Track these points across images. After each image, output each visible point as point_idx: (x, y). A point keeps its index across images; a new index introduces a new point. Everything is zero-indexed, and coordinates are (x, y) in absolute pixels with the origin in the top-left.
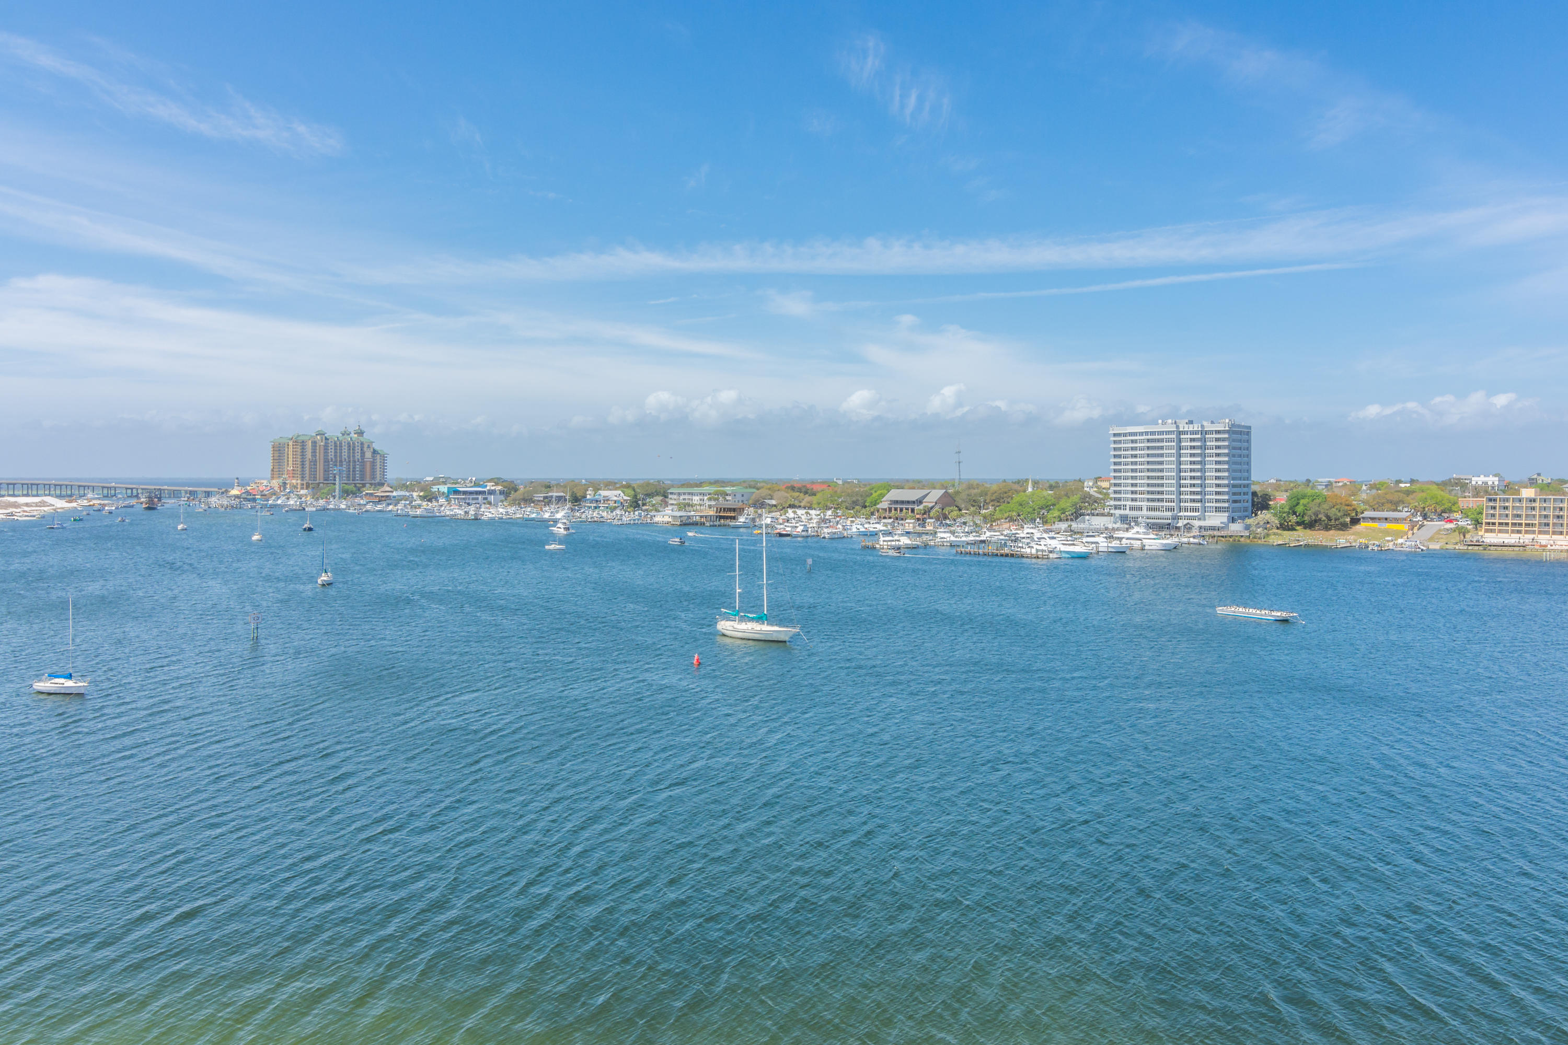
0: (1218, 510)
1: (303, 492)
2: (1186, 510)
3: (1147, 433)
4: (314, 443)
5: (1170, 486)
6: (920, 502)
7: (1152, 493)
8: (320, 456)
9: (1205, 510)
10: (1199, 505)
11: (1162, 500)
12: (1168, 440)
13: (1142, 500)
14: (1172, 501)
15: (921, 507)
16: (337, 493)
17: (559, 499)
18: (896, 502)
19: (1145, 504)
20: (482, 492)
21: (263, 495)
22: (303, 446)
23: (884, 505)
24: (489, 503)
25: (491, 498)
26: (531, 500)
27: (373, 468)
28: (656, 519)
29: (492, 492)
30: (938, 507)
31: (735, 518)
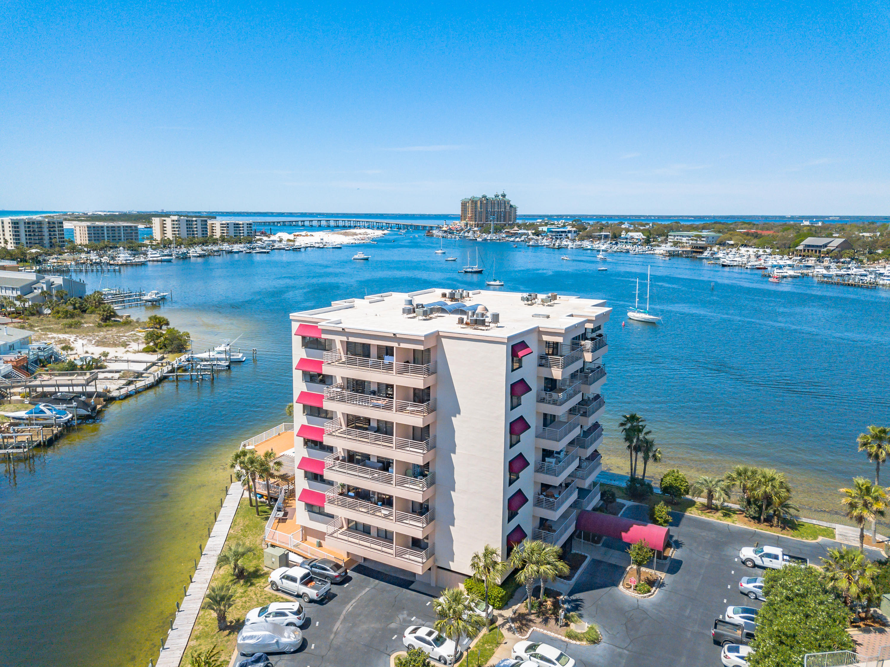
4: (481, 202)
6: (825, 246)
8: (484, 209)
15: (825, 249)
17: (606, 237)
18: (809, 246)
20: (565, 232)
21: (457, 231)
22: (476, 203)
23: (800, 247)
24: (568, 238)
25: (569, 235)
26: (591, 237)
27: (510, 215)
28: (656, 252)
29: (569, 232)
30: (838, 249)
31: (702, 253)
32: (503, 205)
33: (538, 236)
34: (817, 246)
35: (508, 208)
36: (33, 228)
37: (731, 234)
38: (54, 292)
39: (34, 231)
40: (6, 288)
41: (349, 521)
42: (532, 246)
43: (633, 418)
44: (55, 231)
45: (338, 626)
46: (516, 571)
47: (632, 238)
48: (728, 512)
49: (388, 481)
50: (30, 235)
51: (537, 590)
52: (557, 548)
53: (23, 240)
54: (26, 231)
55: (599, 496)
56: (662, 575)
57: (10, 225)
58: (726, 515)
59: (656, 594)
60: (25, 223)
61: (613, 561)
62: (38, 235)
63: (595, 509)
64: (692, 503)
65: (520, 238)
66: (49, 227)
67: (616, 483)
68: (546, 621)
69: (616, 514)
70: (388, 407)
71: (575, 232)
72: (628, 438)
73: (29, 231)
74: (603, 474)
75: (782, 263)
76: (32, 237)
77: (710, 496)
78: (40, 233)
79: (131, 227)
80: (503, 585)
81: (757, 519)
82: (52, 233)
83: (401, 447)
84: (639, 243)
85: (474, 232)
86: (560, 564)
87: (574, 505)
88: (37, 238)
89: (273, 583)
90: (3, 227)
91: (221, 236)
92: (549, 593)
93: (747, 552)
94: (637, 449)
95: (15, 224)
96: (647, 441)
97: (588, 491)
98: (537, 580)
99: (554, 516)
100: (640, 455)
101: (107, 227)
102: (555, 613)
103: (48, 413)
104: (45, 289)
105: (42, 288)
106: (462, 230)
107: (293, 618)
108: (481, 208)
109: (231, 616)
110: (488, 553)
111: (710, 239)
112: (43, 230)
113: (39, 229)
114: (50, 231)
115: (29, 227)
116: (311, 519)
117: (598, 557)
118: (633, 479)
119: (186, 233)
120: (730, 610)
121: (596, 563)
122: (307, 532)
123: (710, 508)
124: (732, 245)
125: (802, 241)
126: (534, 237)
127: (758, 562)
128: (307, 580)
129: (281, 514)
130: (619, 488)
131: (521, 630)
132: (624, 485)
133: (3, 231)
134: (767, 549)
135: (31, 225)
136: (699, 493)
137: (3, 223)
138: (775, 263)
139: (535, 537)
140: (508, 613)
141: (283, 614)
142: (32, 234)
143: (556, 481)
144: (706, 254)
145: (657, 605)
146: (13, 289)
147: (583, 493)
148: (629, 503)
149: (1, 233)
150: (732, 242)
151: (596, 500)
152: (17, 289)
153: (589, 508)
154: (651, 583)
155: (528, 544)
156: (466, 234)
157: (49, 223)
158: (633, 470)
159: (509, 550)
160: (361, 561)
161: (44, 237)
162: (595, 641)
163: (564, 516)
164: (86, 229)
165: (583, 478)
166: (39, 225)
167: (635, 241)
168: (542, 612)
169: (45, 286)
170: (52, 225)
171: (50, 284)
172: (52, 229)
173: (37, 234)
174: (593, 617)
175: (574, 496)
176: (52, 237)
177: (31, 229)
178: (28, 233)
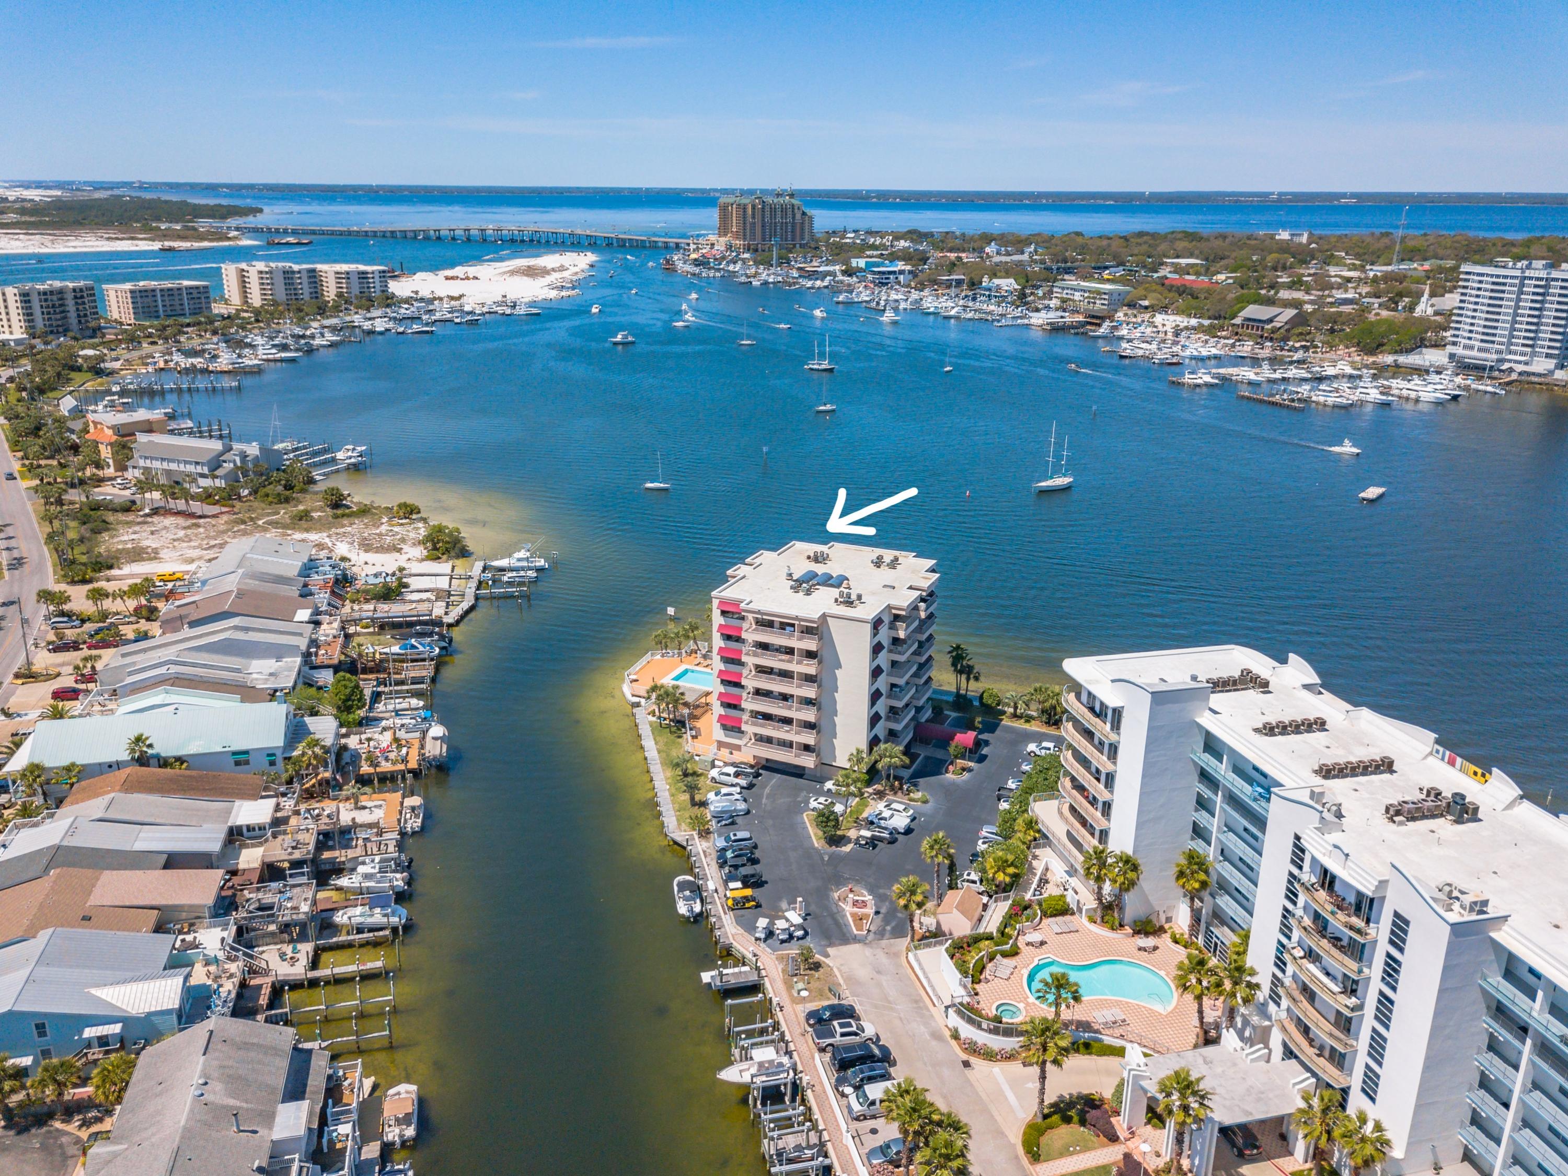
0: (1548, 356)
1: (746, 256)
2: (1515, 353)
3: (1492, 276)
4: (754, 207)
5: (1503, 330)
6: (1271, 320)
7: (1487, 334)
8: (758, 219)
9: (1534, 354)
10: (1529, 350)
11: (1493, 342)
12: (1512, 285)
13: (1476, 340)
14: (1502, 344)
15: (1269, 327)
16: (774, 262)
17: (959, 283)
18: (1249, 320)
19: (1477, 344)
20: (894, 272)
21: (716, 259)
22: (745, 209)
23: (1237, 321)
24: (899, 283)
25: (901, 278)
26: (935, 282)
27: (802, 229)
28: (1033, 321)
29: (902, 272)
30: (1286, 327)
31: (1099, 325)
32: (789, 212)
33: (850, 275)
34: (1260, 321)
35: (798, 216)
36: (51, 301)
37: (1146, 289)
38: (250, 465)
39: (53, 306)
40: (186, 462)
41: (756, 735)
42: (842, 303)
43: (958, 647)
44: (84, 303)
45: (764, 801)
46: (876, 762)
47: (998, 288)
48: (1029, 719)
49: (790, 708)
50: (49, 313)
51: (888, 777)
52: (901, 748)
53: (40, 323)
54: (42, 307)
55: (930, 711)
56: (971, 764)
57: (18, 298)
58: (1027, 721)
59: (966, 775)
60: (39, 293)
61: (939, 756)
62: (61, 312)
63: (927, 721)
64: (1004, 713)
65: (822, 280)
66: (76, 297)
67: (945, 698)
68: (896, 793)
69: (943, 724)
70: (790, 661)
71: (910, 272)
72: (954, 664)
73: (48, 307)
74: (935, 692)
75: (1205, 352)
76: (51, 316)
77: (1016, 708)
78: (63, 309)
79: (197, 288)
80: (868, 772)
81: (1048, 723)
82: (81, 307)
83: (799, 686)
84: (1009, 299)
85: (744, 260)
86: (904, 758)
87: (912, 719)
88: (58, 316)
89: (713, 778)
90: (5, 301)
91: (340, 295)
92: (896, 778)
93: (1032, 747)
94: (961, 672)
95: (25, 297)
96: (969, 666)
97: (922, 707)
98: (889, 767)
99: (898, 727)
100: (964, 677)
101: (162, 290)
102: (901, 788)
103: (421, 648)
104: (239, 464)
105: (234, 462)
106: (723, 258)
107: (738, 797)
108: (753, 218)
109: (697, 798)
110: (859, 752)
111: (1115, 297)
112: (66, 302)
113: (62, 302)
114: (77, 303)
115: (46, 300)
116: (726, 736)
117: (929, 754)
118: (958, 695)
119: (284, 292)
120: (1010, 782)
121: (927, 758)
122: (721, 744)
123: (1015, 716)
124: (1146, 308)
125: (1243, 308)
126: (846, 278)
127: (1038, 753)
128: (737, 775)
129: (694, 733)
130: (947, 702)
131: (881, 798)
132: (951, 699)
133: (6, 307)
134: (1045, 744)
135: (49, 297)
136: (1008, 705)
137: (4, 294)
138: (1195, 353)
139: (886, 742)
140: (870, 790)
141: (732, 794)
142: (51, 311)
143: (900, 704)
144: (1104, 329)
145: (965, 782)
146: (197, 463)
147: (919, 710)
148: (954, 715)
149: (3, 311)
150: (1146, 303)
151: (928, 714)
152: (203, 464)
153: (923, 720)
154: (964, 769)
155: (882, 746)
156: (731, 268)
157: (74, 290)
158: (958, 689)
159: (871, 750)
160: (764, 762)
161: (69, 315)
162: (926, 802)
163: (906, 727)
164: (129, 295)
165: (918, 699)
166: (61, 296)
167: (1003, 293)
168: (892, 788)
169: (238, 459)
170: (79, 295)
171: (244, 456)
172: (79, 301)
173: (58, 310)
174: (925, 790)
175: (913, 712)
176: (81, 313)
177: (50, 303)
178: (45, 310)
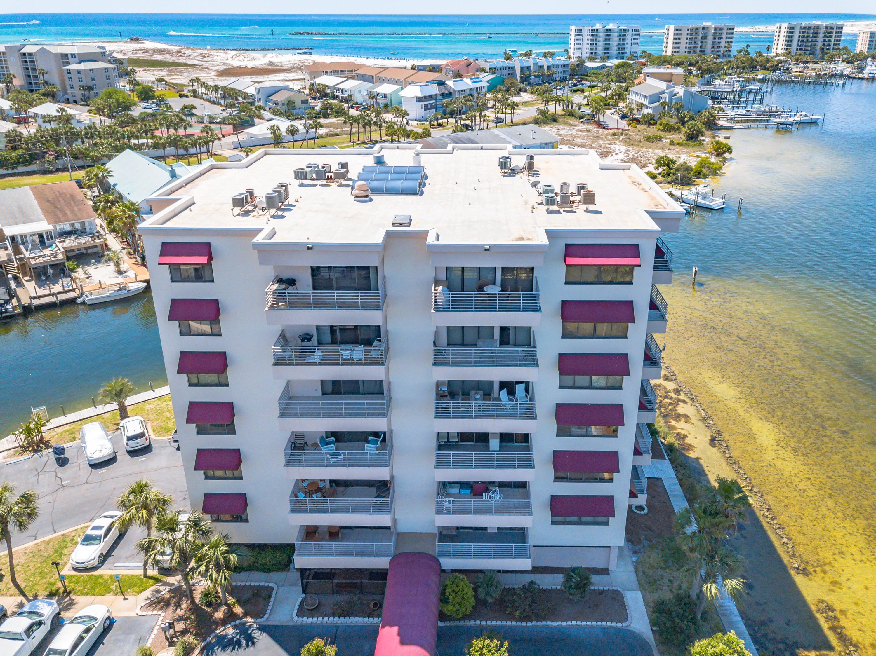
36: (808, 33)
39: (808, 37)
44: (831, 37)
50: (802, 41)
54: (799, 37)
57: (787, 30)
60: (801, 28)
62: (812, 41)
66: (826, 33)
76: (804, 43)
78: (814, 39)
82: (827, 39)
88: (810, 44)
90: (778, 32)
95: (791, 29)
112: (819, 35)
113: (815, 35)
114: (825, 36)
115: (803, 32)
133: (777, 36)
135: (806, 30)
137: (780, 28)
142: (805, 39)
149: (775, 39)
157: (827, 28)
161: (817, 44)
164: (869, 35)
166: (816, 31)
170: (829, 31)
172: (828, 35)
173: (810, 40)
176: (826, 43)
177: (806, 35)
178: (801, 39)
